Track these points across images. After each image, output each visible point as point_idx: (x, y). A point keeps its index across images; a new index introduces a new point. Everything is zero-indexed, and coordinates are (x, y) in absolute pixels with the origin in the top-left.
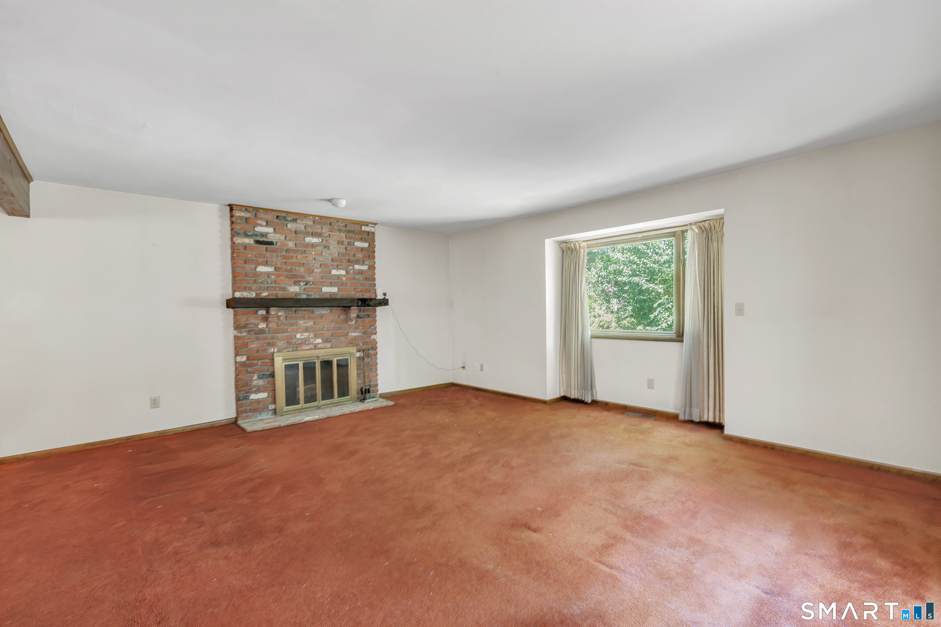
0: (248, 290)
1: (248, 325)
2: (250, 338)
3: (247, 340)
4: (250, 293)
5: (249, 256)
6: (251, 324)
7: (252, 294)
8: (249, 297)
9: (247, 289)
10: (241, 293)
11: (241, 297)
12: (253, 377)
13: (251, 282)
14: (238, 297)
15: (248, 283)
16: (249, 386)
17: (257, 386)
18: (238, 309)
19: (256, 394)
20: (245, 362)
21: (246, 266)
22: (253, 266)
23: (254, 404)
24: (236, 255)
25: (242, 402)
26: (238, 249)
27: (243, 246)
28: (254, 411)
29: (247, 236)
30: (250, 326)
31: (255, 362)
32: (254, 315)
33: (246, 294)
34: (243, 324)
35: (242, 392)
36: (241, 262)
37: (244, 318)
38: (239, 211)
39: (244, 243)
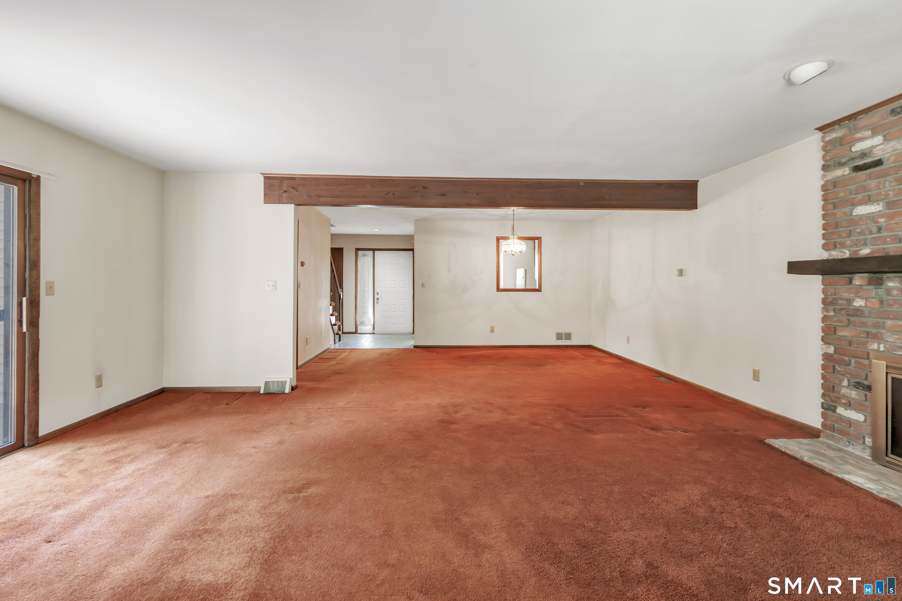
0: (841, 248)
1: (837, 301)
2: (840, 321)
3: (836, 322)
4: (842, 252)
5: (842, 194)
6: (842, 299)
7: (845, 253)
8: (840, 257)
9: (838, 246)
10: (829, 252)
11: (830, 258)
12: (841, 381)
13: (844, 235)
14: (826, 259)
15: (840, 236)
16: (839, 392)
17: (847, 397)
18: (825, 276)
19: (846, 409)
20: (836, 356)
21: (840, 212)
22: (847, 210)
23: (844, 424)
24: (825, 199)
25: (830, 413)
26: (827, 190)
27: (835, 183)
28: (843, 433)
29: (842, 165)
30: (841, 302)
31: (846, 358)
32: (847, 285)
33: (836, 254)
34: (830, 299)
35: (830, 397)
36: (830, 206)
37: (831, 290)
38: (833, 130)
39: (838, 177)
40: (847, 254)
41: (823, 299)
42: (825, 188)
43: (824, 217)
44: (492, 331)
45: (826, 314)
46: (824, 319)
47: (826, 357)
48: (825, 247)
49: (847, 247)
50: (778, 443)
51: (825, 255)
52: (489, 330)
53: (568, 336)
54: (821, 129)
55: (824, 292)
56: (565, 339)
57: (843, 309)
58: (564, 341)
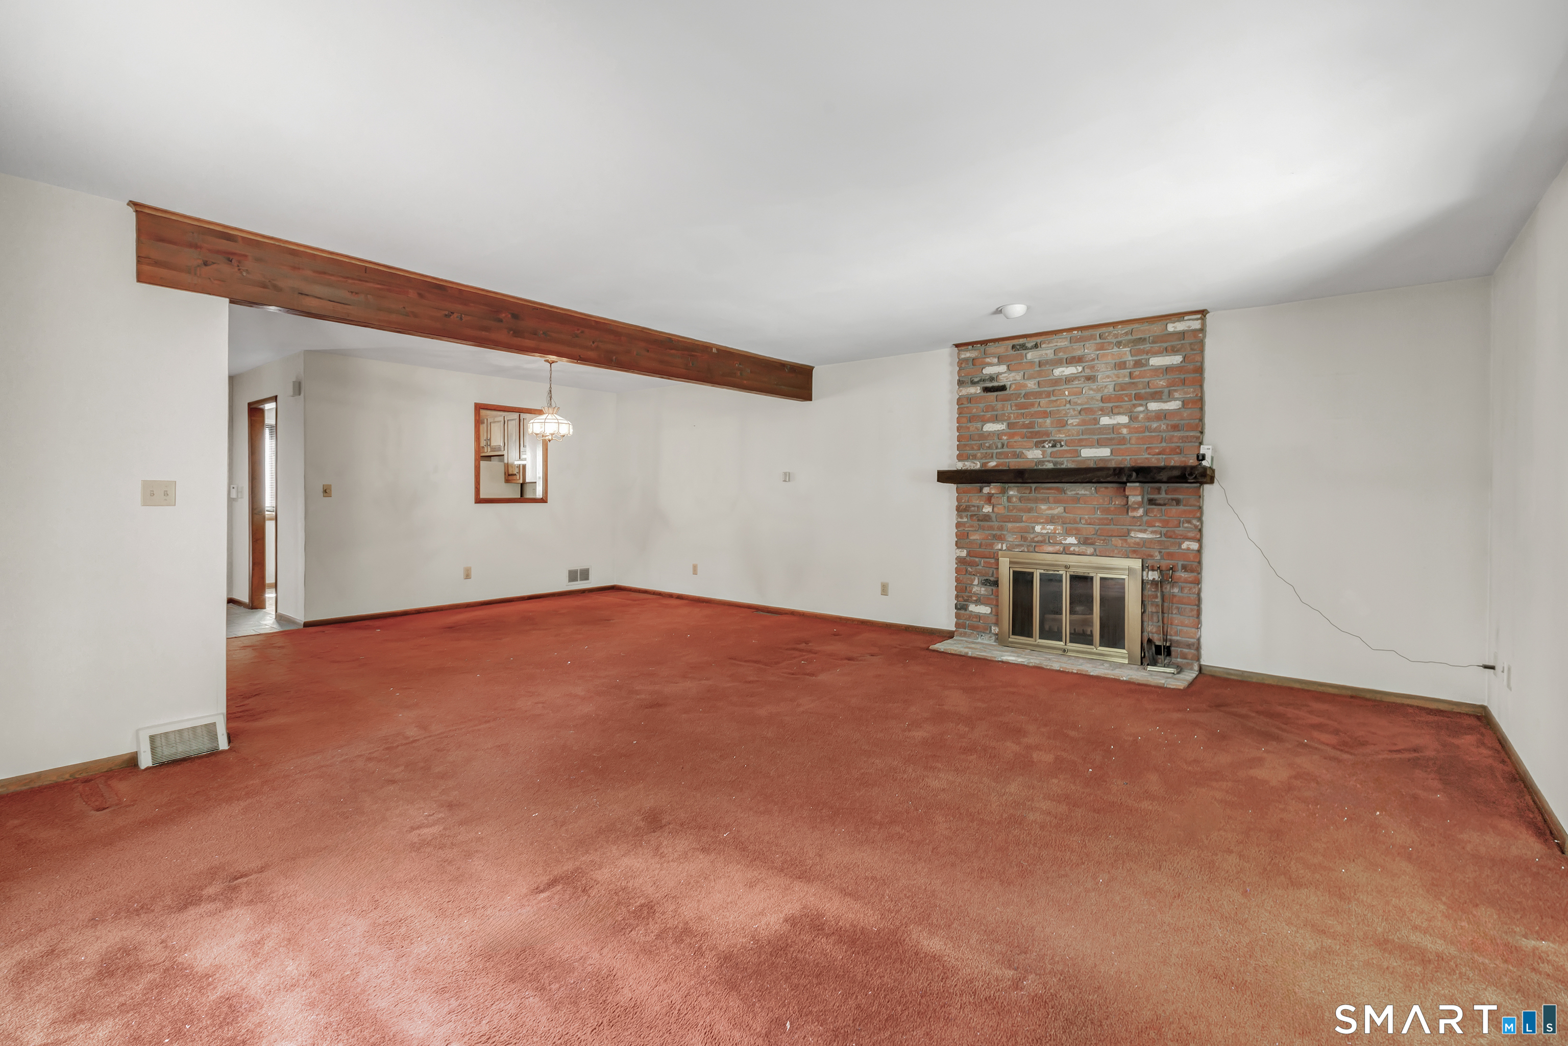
0: (972, 459)
1: (969, 507)
2: (972, 526)
3: (968, 528)
4: (974, 463)
5: (975, 411)
6: (974, 506)
7: (976, 464)
8: (972, 468)
9: (970, 458)
10: (964, 463)
11: (964, 469)
12: (973, 581)
13: (975, 448)
14: (960, 469)
15: (973, 449)
16: (970, 592)
17: (978, 594)
18: (959, 485)
19: (976, 606)
20: (968, 559)
21: (973, 426)
22: (979, 425)
23: (974, 620)
24: (960, 412)
25: (962, 612)
26: (962, 404)
27: (970, 399)
28: (973, 628)
29: (973, 383)
30: (973, 508)
31: (977, 559)
32: (978, 493)
33: (969, 465)
34: (964, 505)
35: (963, 597)
36: (964, 420)
37: (965, 497)
38: (967, 350)
39: (971, 394)
40: (977, 465)
41: (957, 506)
42: (961, 402)
43: (958, 429)
44: (468, 576)
45: (959, 520)
46: (958, 525)
47: (960, 561)
48: (960, 458)
49: (978, 459)
50: (941, 646)
51: (960, 466)
52: (462, 574)
53: (585, 574)
54: (957, 346)
55: (958, 499)
56: (581, 580)
57: (975, 515)
58: (579, 582)
